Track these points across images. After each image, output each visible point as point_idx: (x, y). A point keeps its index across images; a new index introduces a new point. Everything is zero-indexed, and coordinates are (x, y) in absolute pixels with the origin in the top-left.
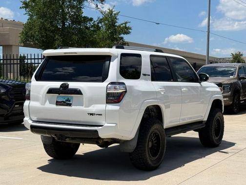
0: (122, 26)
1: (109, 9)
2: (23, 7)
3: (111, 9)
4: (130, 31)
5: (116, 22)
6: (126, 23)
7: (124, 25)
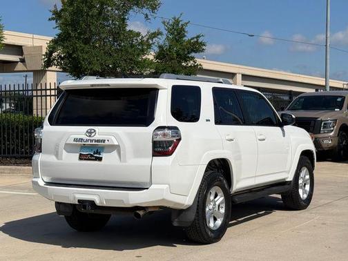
0: (192, 41)
1: (174, 18)
2: (53, 19)
3: (177, 17)
4: (204, 47)
5: (185, 36)
6: (198, 37)
7: (195, 40)
